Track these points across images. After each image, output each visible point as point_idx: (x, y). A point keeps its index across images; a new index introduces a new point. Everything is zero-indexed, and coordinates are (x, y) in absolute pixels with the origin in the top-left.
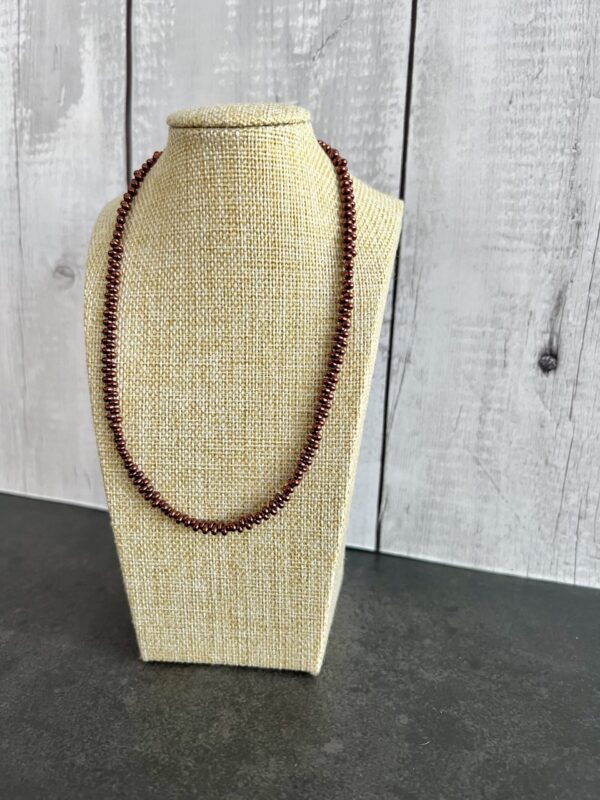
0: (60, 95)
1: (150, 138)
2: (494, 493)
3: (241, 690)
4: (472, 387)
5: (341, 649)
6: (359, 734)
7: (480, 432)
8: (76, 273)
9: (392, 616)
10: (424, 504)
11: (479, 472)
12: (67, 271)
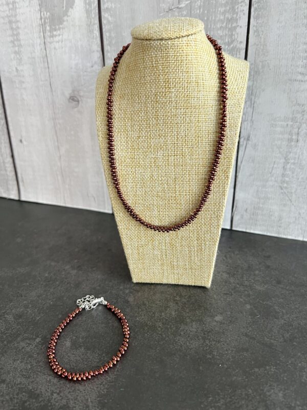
0: (63, 4)
1: (112, 26)
2: (289, 203)
3: (177, 295)
4: (280, 152)
5: (218, 276)
6: (229, 313)
7: (283, 174)
8: (80, 99)
9: (240, 260)
10: (254, 207)
11: (282, 193)
12: (75, 99)
